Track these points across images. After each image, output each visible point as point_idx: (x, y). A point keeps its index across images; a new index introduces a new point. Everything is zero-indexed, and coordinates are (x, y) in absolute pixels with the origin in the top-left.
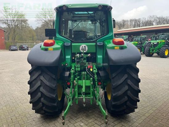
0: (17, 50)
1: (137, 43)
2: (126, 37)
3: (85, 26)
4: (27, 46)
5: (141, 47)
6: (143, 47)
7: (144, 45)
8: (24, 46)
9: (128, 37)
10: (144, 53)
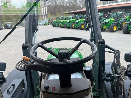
0: (2, 29)
1: (113, 19)
2: (102, 14)
3: (62, 4)
4: (11, 25)
5: (117, 24)
6: (119, 23)
7: (120, 22)
8: (8, 25)
9: (104, 14)
10: (120, 29)
